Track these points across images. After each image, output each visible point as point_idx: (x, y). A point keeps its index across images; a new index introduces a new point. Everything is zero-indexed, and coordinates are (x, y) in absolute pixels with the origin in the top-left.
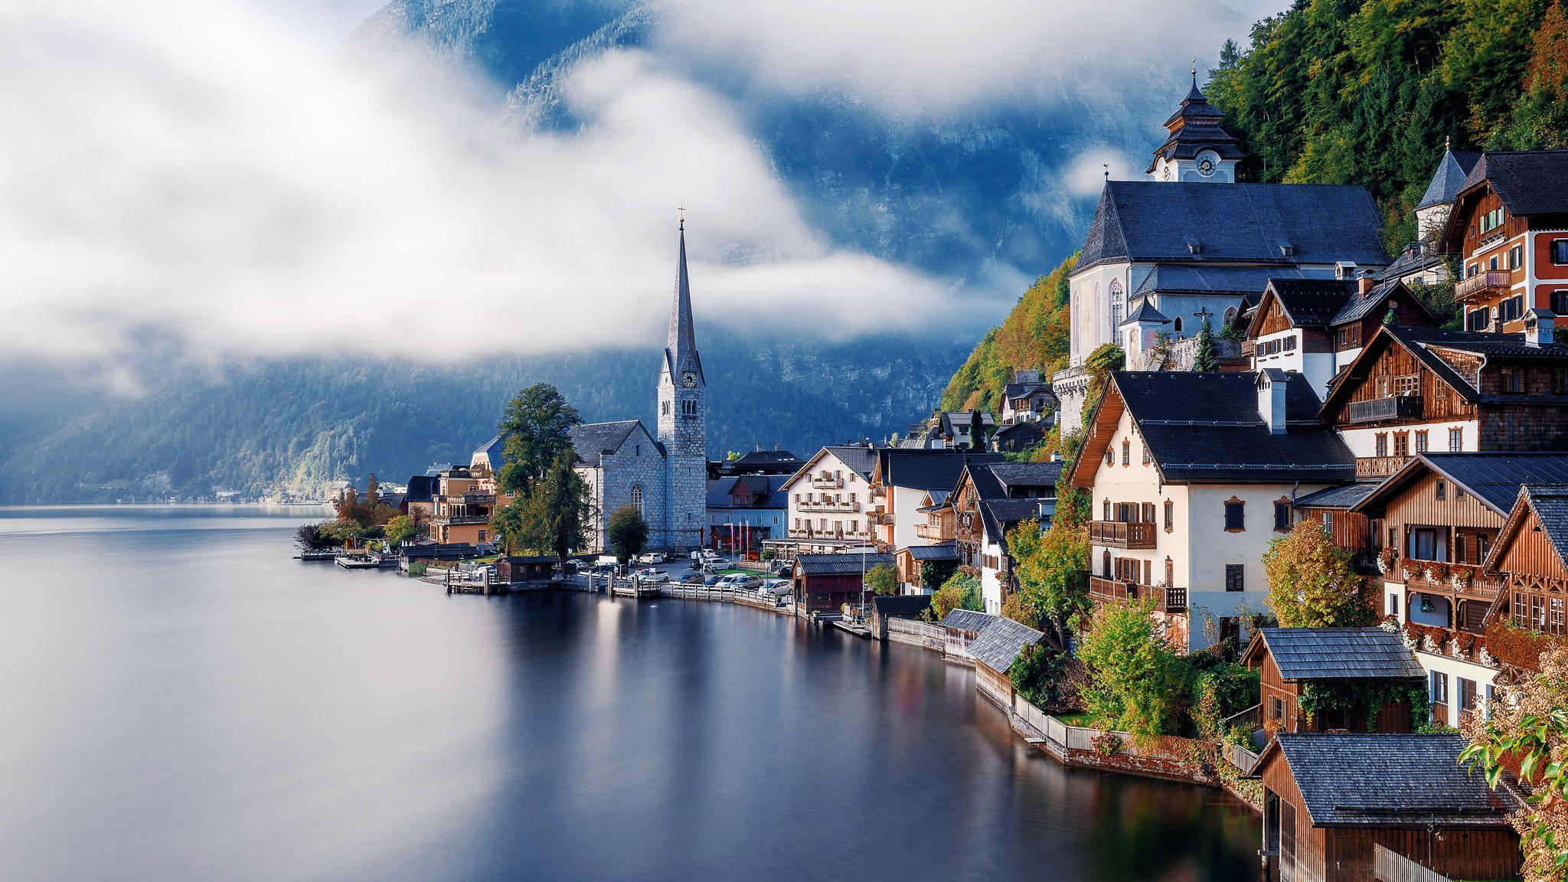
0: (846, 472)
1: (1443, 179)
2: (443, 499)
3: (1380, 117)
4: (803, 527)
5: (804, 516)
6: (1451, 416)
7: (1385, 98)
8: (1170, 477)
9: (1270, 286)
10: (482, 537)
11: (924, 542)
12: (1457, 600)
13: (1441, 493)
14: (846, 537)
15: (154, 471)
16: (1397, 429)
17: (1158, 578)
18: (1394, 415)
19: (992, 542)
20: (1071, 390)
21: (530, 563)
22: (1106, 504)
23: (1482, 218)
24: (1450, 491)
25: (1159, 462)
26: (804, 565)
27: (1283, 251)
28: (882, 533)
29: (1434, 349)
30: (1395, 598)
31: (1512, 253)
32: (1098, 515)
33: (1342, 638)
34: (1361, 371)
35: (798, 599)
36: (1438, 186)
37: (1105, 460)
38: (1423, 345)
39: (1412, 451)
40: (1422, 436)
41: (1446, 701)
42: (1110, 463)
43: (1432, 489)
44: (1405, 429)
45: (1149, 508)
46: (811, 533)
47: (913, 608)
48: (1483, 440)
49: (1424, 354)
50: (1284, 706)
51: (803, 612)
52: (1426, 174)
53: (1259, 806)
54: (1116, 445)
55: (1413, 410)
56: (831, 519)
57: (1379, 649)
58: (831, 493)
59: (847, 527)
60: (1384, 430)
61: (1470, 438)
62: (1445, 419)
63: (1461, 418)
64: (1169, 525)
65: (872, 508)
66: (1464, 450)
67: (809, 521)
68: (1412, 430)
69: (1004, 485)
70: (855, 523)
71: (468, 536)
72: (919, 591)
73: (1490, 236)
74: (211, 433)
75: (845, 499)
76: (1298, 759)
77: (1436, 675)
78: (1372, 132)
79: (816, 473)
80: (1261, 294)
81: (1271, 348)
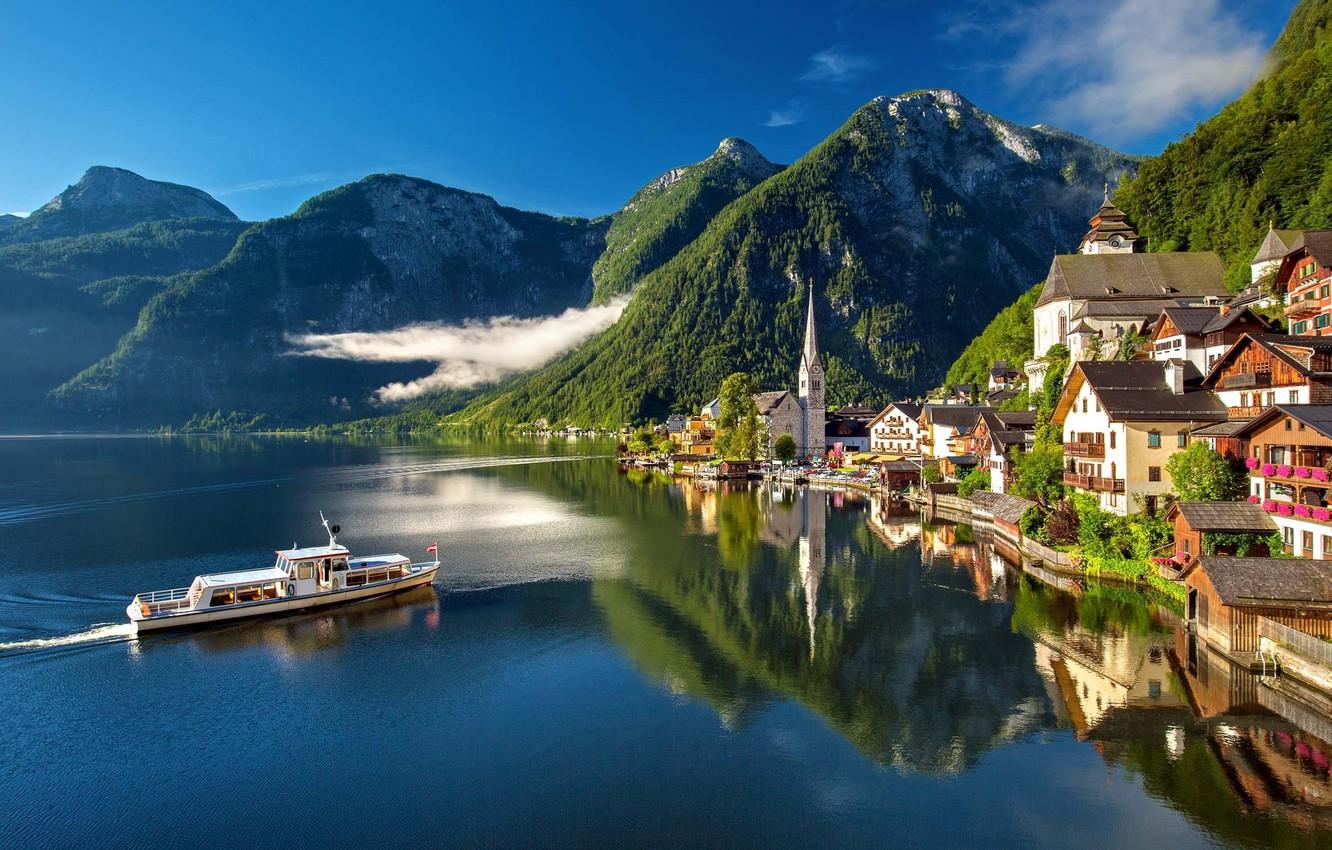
0: (904, 417)
1: (1268, 246)
2: (687, 431)
3: (1224, 212)
4: (879, 446)
5: (880, 441)
6: (1290, 383)
7: (1227, 200)
8: (1115, 418)
9: (1164, 312)
10: (708, 450)
11: (953, 455)
12: (1300, 486)
13: (1289, 426)
14: (904, 452)
15: (540, 418)
16: (1254, 391)
17: (1106, 473)
18: (1253, 383)
19: (998, 454)
20: (1034, 371)
21: (738, 464)
22: (1072, 433)
23: (1301, 270)
24: (1295, 423)
25: (1108, 410)
26: (886, 466)
27: (1165, 290)
28: (925, 449)
29: (1277, 346)
30: (1258, 485)
31: (1322, 289)
32: (1067, 439)
33: (1226, 506)
34: (1230, 358)
35: (884, 484)
36: (1264, 249)
37: (1072, 409)
38: (1272, 344)
39: (1264, 403)
40: (1270, 395)
41: (1292, 543)
42: (1075, 411)
43: (1282, 424)
44: (1259, 391)
45: (1100, 436)
46: (884, 449)
47: (951, 490)
48: (1312, 396)
49: (1272, 349)
50: (1190, 543)
51: (886, 490)
52: (1256, 243)
53: (1184, 598)
54: (1079, 403)
55: (1264, 380)
56: (895, 443)
57: (1248, 513)
58: (896, 429)
59: (904, 446)
60: (1246, 392)
61: (1304, 395)
62: (1287, 385)
63: (1297, 384)
64: (1113, 445)
65: (920, 436)
66: (1300, 402)
67: (882, 443)
68: (1264, 393)
69: (1003, 424)
70: (909, 444)
71: (701, 451)
72: (953, 481)
73: (1306, 278)
74: (565, 400)
75: (903, 430)
76: (1210, 569)
77: (1286, 528)
78: (1219, 221)
79: (887, 418)
80: (1159, 316)
81: (1166, 346)
